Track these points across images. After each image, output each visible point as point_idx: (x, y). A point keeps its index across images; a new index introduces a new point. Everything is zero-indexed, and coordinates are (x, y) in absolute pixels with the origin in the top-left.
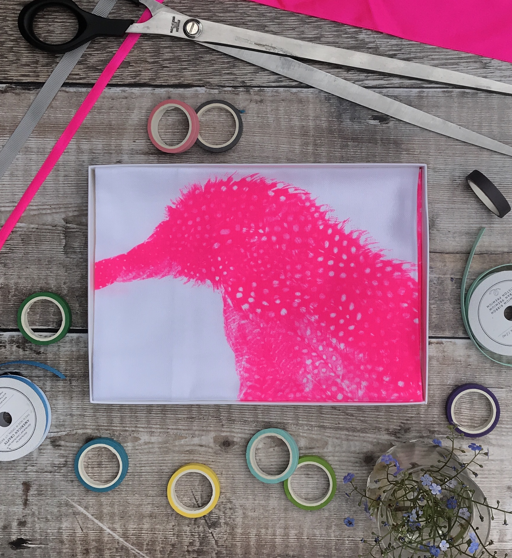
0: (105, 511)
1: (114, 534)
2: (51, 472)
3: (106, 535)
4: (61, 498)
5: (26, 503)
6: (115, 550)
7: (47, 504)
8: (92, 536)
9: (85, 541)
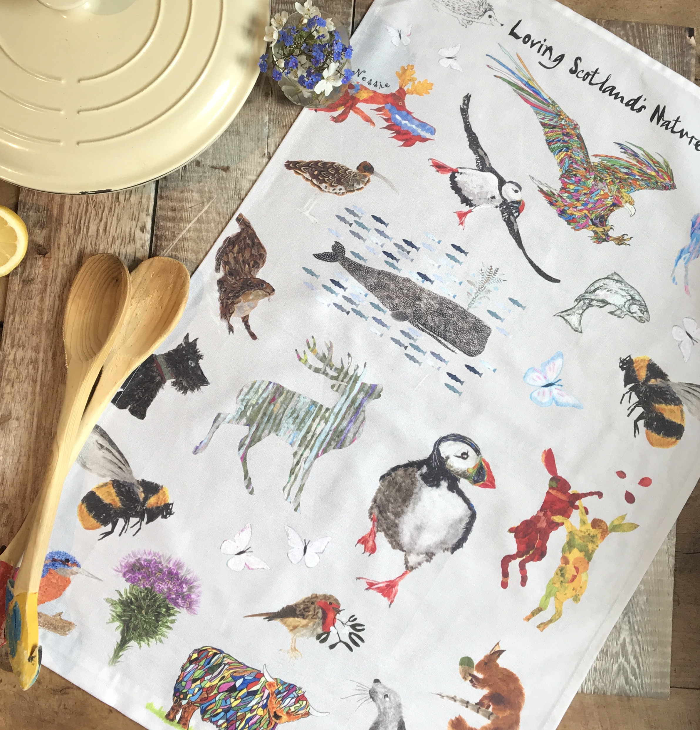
0: (203, 225)
1: (185, 231)
2: (235, 188)
3: (185, 225)
4: (215, 193)
5: (213, 167)
6: (173, 230)
7: (212, 183)
8: (186, 215)
9: (181, 209)
